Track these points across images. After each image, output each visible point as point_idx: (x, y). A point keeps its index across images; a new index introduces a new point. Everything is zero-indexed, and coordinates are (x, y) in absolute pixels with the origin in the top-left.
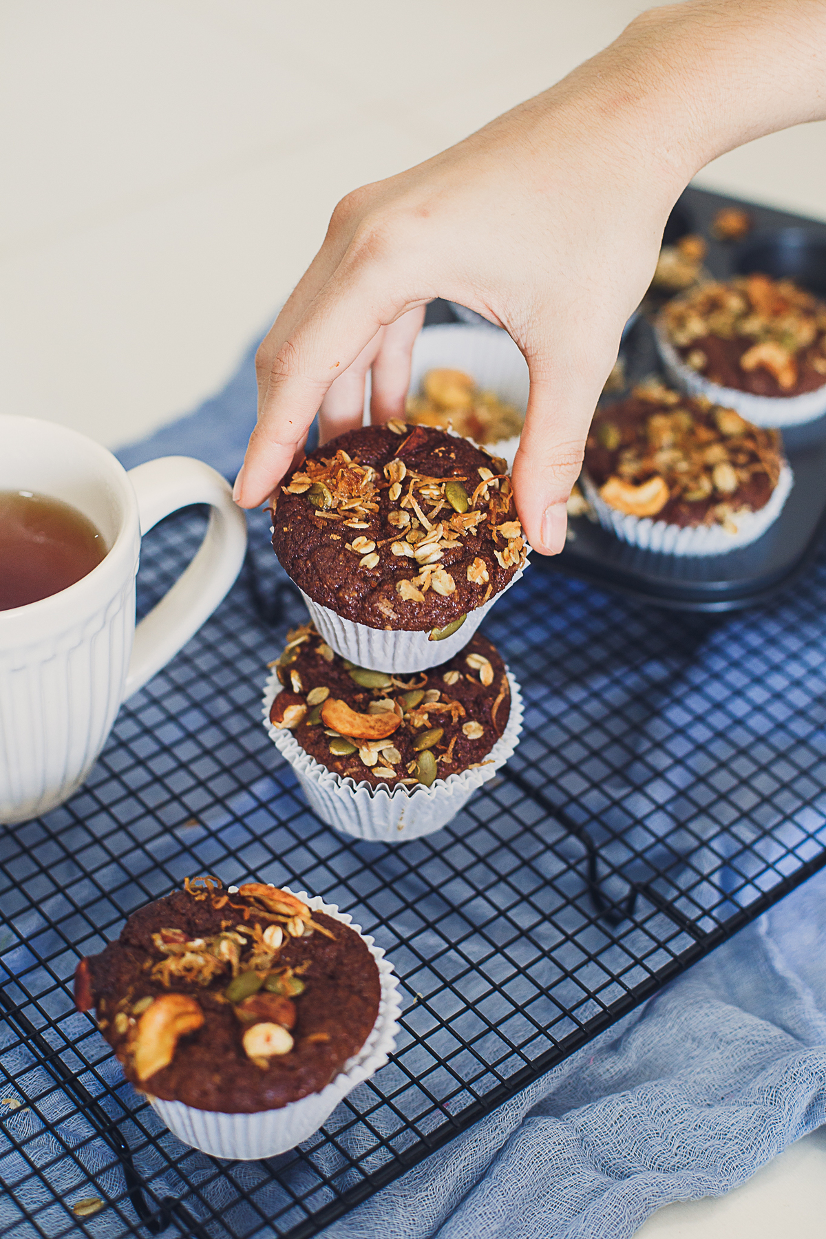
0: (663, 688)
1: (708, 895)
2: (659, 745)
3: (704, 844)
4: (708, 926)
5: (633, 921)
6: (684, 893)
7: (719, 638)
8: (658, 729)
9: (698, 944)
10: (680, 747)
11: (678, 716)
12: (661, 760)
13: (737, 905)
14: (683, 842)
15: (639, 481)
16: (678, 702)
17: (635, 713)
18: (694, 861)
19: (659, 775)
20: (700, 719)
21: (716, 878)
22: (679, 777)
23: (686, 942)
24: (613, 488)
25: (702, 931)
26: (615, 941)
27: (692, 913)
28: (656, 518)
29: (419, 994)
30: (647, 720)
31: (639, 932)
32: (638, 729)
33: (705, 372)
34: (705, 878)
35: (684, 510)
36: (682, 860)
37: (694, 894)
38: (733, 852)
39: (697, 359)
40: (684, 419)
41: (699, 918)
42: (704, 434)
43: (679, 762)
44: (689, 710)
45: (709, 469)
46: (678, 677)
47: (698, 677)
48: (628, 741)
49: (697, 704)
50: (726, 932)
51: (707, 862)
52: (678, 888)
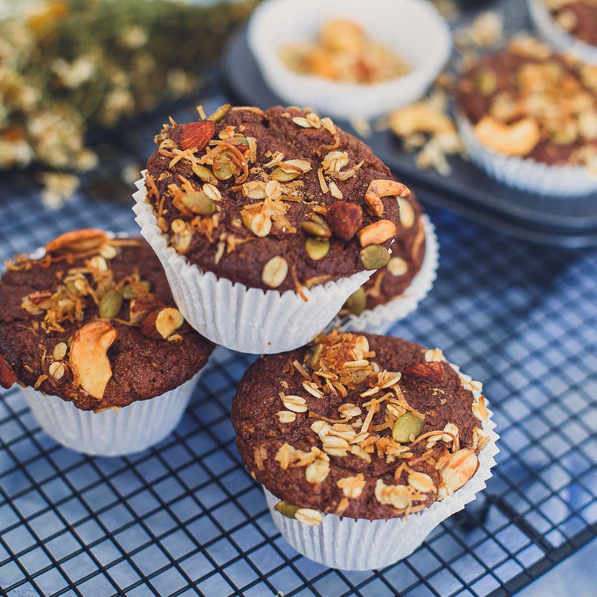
0: (523, 314)
1: (557, 511)
2: (517, 366)
3: (555, 461)
4: (555, 539)
5: (486, 531)
6: (535, 508)
7: (575, 271)
8: (517, 351)
9: (547, 557)
10: (537, 369)
11: (534, 339)
12: (518, 380)
13: (584, 520)
14: (536, 457)
15: (511, 121)
16: (536, 327)
17: (497, 335)
18: (545, 476)
19: (515, 393)
20: (555, 344)
21: (564, 495)
22: (534, 396)
23: (535, 554)
24: (486, 128)
25: (550, 545)
26: (468, 550)
27: (542, 527)
28: (525, 157)
29: (280, 592)
30: (506, 342)
31: (490, 541)
32: (498, 350)
33: (575, 32)
34: (555, 494)
35: (550, 152)
36: (533, 474)
37: (544, 508)
38: (581, 470)
39: (567, 20)
40: (554, 71)
41: (548, 532)
42: (571, 85)
43: (536, 383)
44: (545, 335)
45: (575, 117)
46: (536, 304)
47: (555, 304)
48: (490, 361)
49: (554, 330)
50: (572, 546)
51: (558, 478)
52: (529, 502)
